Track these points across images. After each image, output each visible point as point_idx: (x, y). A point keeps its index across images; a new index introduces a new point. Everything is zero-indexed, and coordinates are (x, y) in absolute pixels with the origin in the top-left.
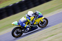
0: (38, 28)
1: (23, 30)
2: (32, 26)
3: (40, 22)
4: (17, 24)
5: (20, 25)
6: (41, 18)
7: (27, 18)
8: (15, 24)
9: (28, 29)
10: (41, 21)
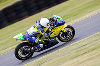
0: (58, 43)
1: (33, 48)
2: (47, 40)
3: (62, 33)
4: (22, 38)
5: (27, 39)
6: (62, 27)
7: (38, 29)
8: (19, 38)
9: (41, 45)
10: (62, 31)
